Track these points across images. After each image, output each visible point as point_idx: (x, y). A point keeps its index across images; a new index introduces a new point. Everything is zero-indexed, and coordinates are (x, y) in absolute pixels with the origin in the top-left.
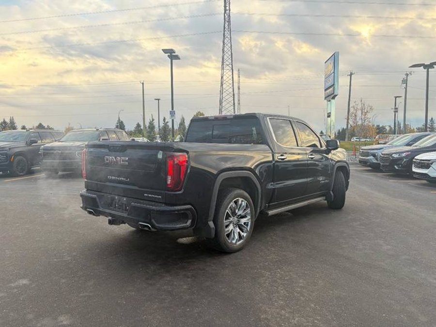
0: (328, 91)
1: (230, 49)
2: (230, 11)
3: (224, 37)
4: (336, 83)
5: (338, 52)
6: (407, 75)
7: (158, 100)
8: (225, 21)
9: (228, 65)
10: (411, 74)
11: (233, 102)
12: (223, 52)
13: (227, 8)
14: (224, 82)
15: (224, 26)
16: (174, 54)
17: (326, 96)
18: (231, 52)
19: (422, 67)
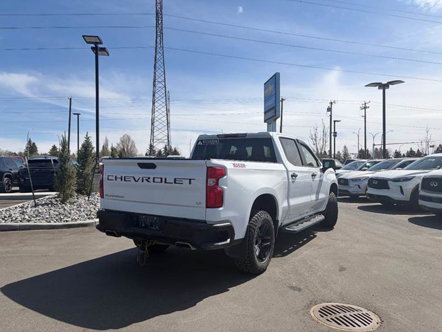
0: (268, 113)
1: (162, 65)
2: (162, 25)
3: (156, 52)
4: (277, 105)
5: (279, 73)
6: (331, 103)
7: (78, 115)
8: (157, 35)
9: (160, 82)
10: (335, 103)
11: (166, 121)
12: (155, 68)
13: (160, 22)
14: (156, 101)
15: (156, 40)
16: (100, 46)
17: (266, 118)
18: (164, 69)
19: (378, 87)
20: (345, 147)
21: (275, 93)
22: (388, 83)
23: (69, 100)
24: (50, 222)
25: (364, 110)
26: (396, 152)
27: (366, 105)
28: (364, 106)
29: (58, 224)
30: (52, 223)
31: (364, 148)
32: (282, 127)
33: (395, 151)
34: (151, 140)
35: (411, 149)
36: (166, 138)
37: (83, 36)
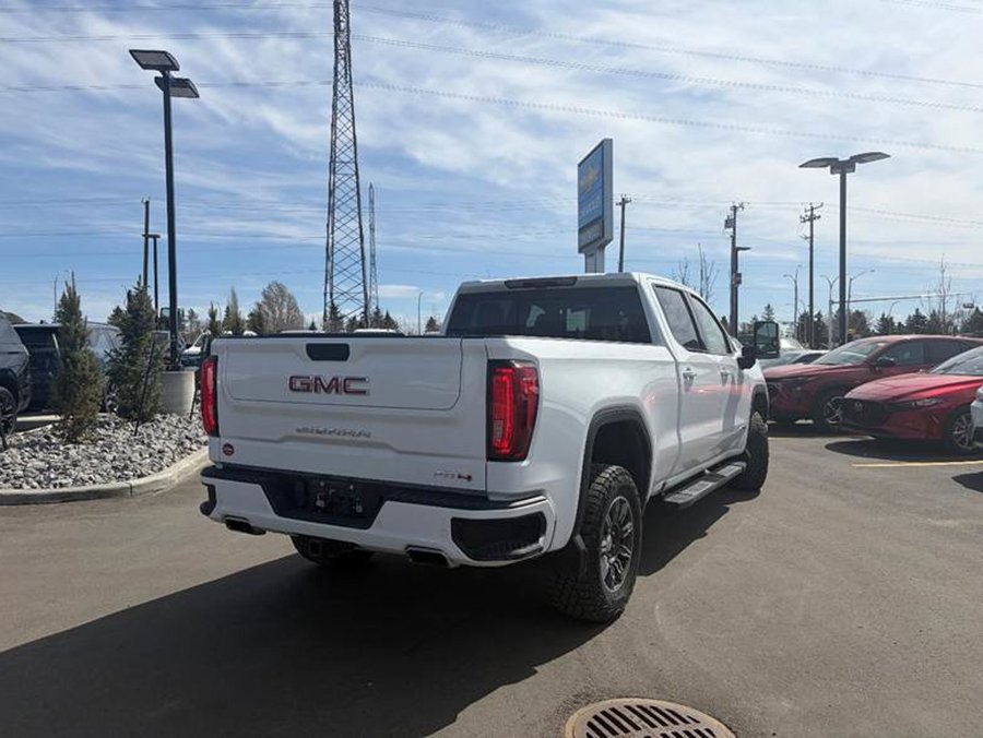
0: (586, 232)
1: (350, 124)
2: (348, 33)
3: (335, 94)
4: (606, 213)
5: (611, 140)
6: (735, 209)
7: (155, 237)
8: (336, 57)
9: (345, 163)
10: (743, 208)
11: (359, 253)
12: (334, 132)
13: (343, 25)
14: (337, 205)
15: (336, 68)
16: (174, 74)
17: (582, 244)
18: (354, 134)
19: (829, 168)
20: (769, 307)
21: (603, 187)
22: (852, 158)
23: (144, 207)
24: (21, 487)
25: (808, 223)
26: (883, 319)
27: (815, 212)
28: (809, 213)
29: (39, 491)
30: (27, 490)
31: (808, 310)
32: (624, 264)
33: (879, 317)
34: (325, 294)
35: (917, 310)
36: (362, 288)
37: (131, 52)
